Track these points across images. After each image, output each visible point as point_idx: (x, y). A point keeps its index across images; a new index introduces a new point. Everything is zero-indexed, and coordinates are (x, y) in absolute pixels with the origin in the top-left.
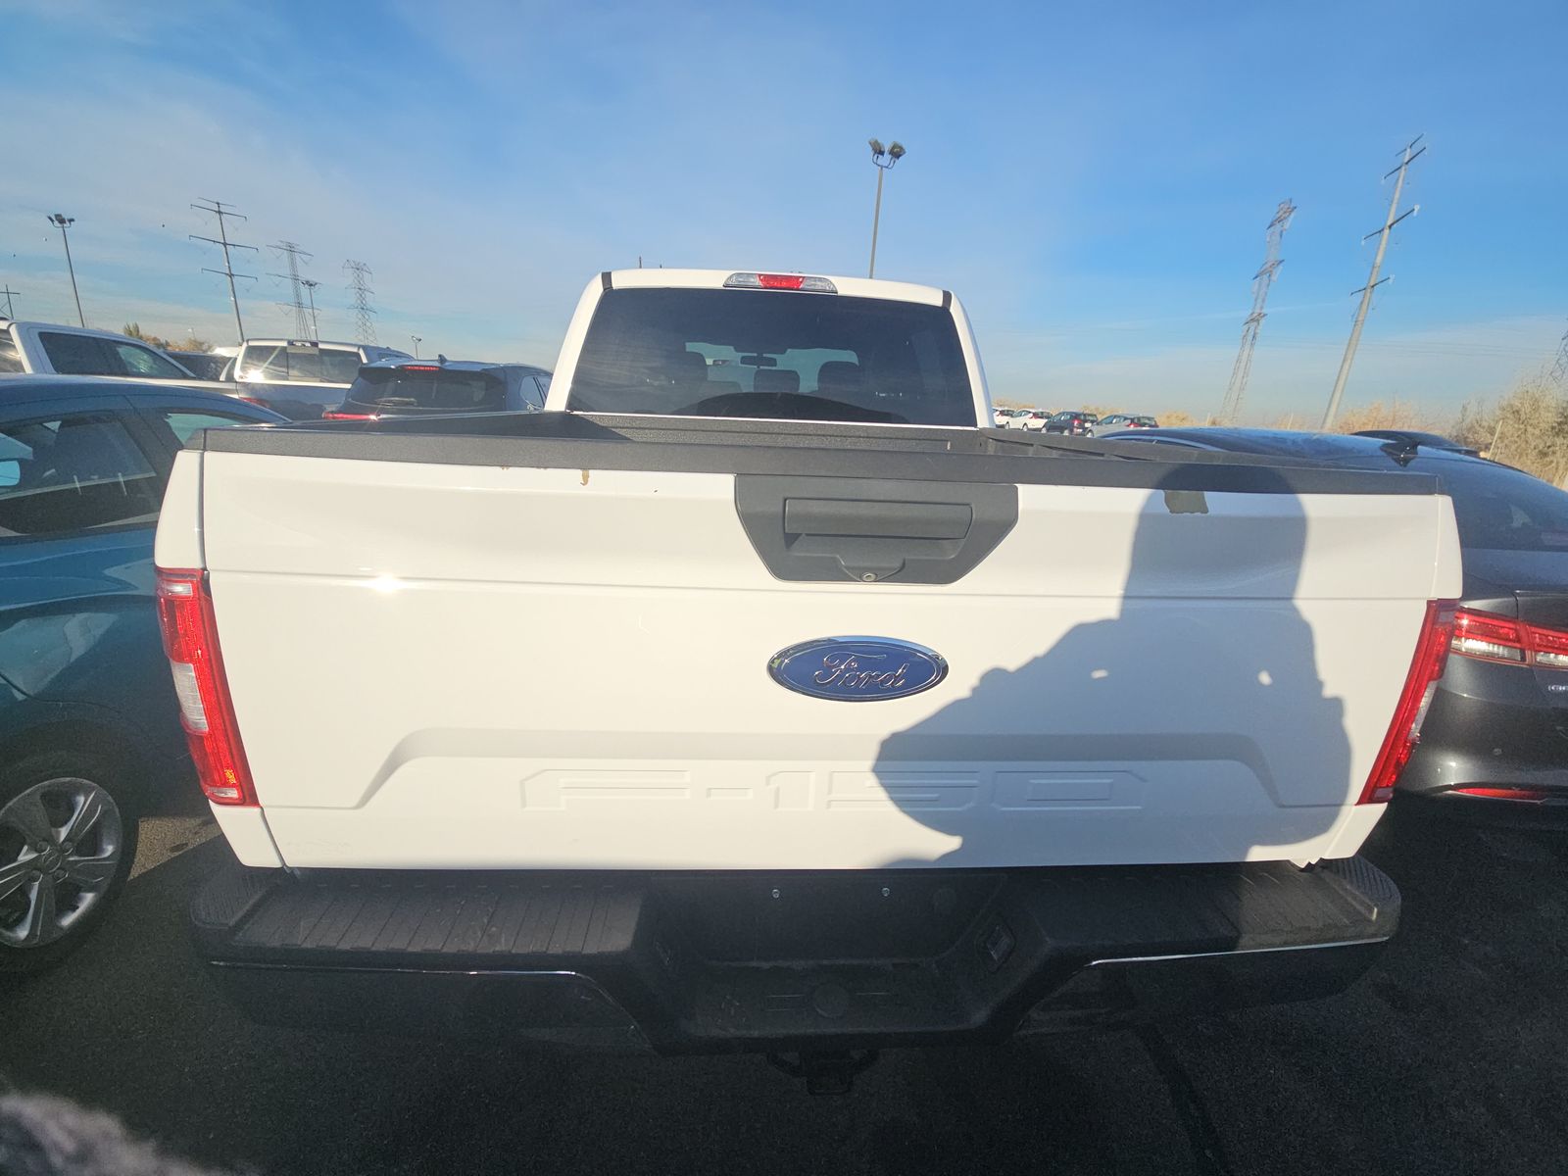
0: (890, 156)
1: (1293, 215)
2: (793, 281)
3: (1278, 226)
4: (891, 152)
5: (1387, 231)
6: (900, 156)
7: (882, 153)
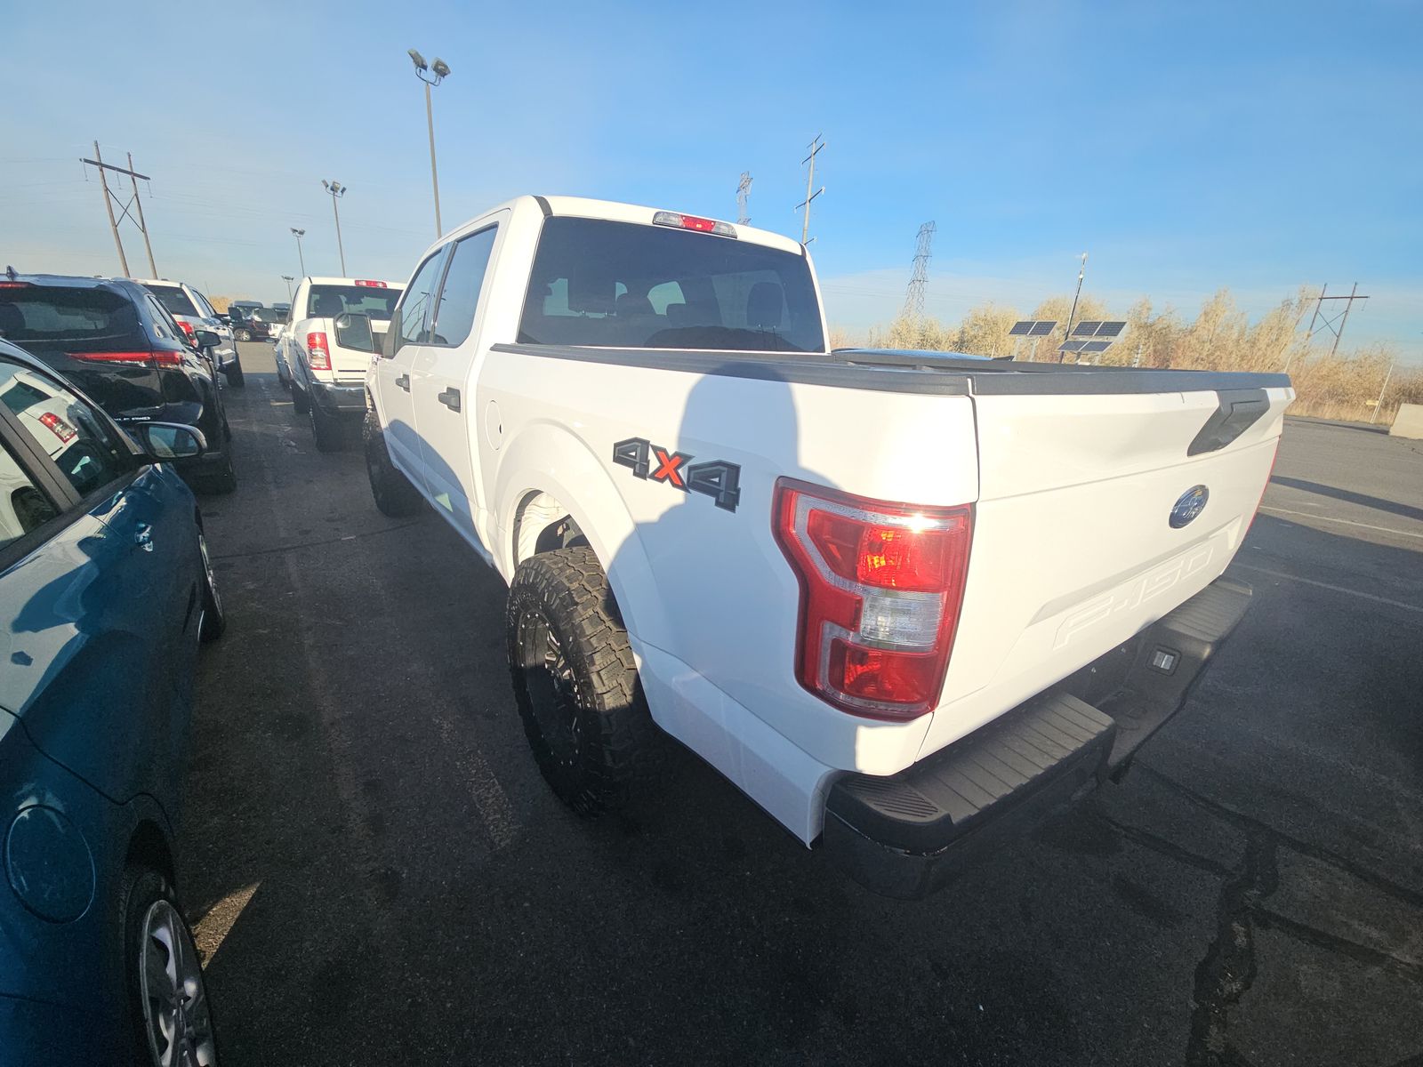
0: (434, 73)
1: (751, 184)
2: (708, 225)
3: (743, 191)
4: (436, 69)
5: (808, 204)
6: (446, 74)
7: (425, 67)
